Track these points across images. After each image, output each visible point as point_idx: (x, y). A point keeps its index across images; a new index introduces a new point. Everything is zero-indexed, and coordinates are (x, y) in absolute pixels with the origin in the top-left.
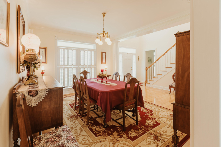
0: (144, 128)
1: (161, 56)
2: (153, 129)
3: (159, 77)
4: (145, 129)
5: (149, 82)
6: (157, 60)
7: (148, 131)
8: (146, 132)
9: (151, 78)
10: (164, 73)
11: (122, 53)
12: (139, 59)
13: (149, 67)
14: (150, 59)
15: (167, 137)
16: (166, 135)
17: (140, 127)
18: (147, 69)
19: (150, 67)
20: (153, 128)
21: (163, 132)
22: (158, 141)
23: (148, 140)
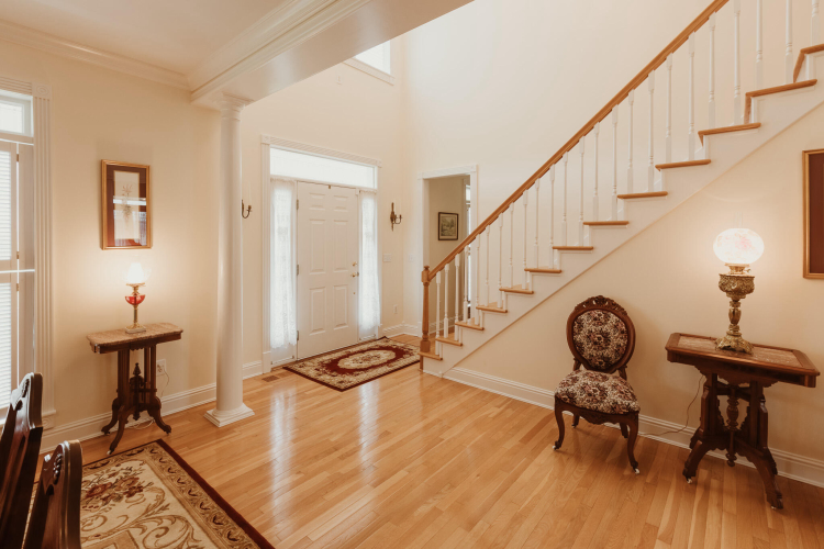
1: (504, 207)
3: (493, 324)
5: (438, 348)
6: (481, 229)
9: (451, 331)
10: (517, 305)
11: (292, 183)
12: (393, 218)
13: (440, 268)
14: (449, 219)
18: (428, 277)
19: (447, 267)
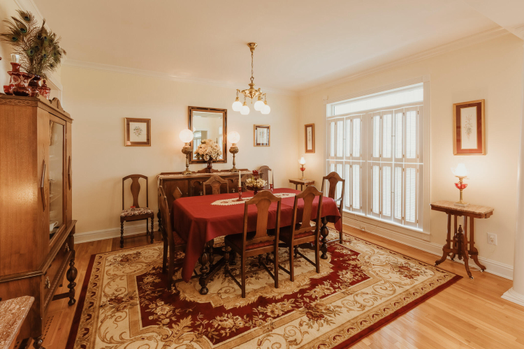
0: (153, 295)
2: (139, 306)
4: (148, 294)
7: (140, 297)
8: (139, 294)
15: (103, 315)
16: (109, 317)
17: (159, 292)
20: (141, 307)
21: (121, 317)
22: (111, 300)
23: (123, 290)
